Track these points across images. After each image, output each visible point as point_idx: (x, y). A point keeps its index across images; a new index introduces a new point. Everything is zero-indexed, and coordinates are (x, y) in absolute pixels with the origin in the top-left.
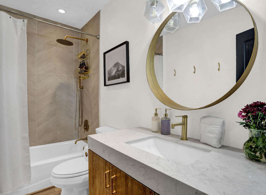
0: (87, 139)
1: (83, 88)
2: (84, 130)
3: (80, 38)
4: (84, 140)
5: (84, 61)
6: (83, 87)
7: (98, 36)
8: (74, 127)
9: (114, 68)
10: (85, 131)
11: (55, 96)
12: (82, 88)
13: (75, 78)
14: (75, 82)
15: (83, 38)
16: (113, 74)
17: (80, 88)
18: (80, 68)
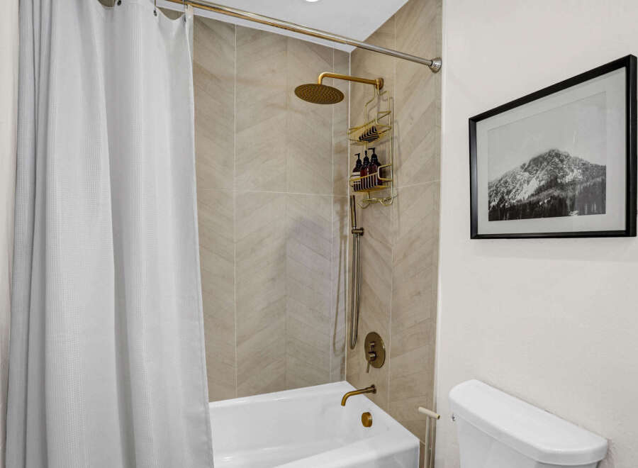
0: (374, 391)
1: (362, 234)
2: (366, 362)
3: (350, 75)
4: (367, 392)
5: (374, 149)
6: (362, 229)
7: (435, 63)
8: (331, 348)
9: (527, 174)
10: (370, 366)
11: (282, 257)
12: (359, 233)
13: (335, 202)
14: (337, 213)
15: (362, 76)
16: (519, 198)
17: (356, 233)
18: (359, 173)
